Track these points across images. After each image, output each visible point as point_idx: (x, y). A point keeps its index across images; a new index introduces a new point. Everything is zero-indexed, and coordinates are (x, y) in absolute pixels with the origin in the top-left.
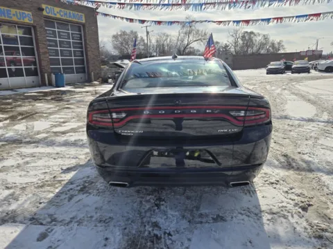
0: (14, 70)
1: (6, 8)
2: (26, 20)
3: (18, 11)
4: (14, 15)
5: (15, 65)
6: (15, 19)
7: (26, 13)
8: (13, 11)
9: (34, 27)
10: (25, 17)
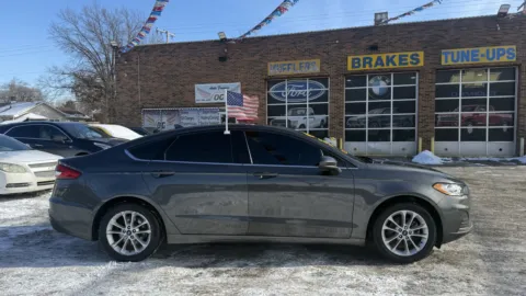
0: (470, 132)
1: (471, 49)
2: (504, 59)
3: (491, 49)
4: (482, 56)
5: (474, 125)
6: (484, 60)
7: (506, 48)
8: (483, 50)
9: (519, 66)
10: (503, 54)
